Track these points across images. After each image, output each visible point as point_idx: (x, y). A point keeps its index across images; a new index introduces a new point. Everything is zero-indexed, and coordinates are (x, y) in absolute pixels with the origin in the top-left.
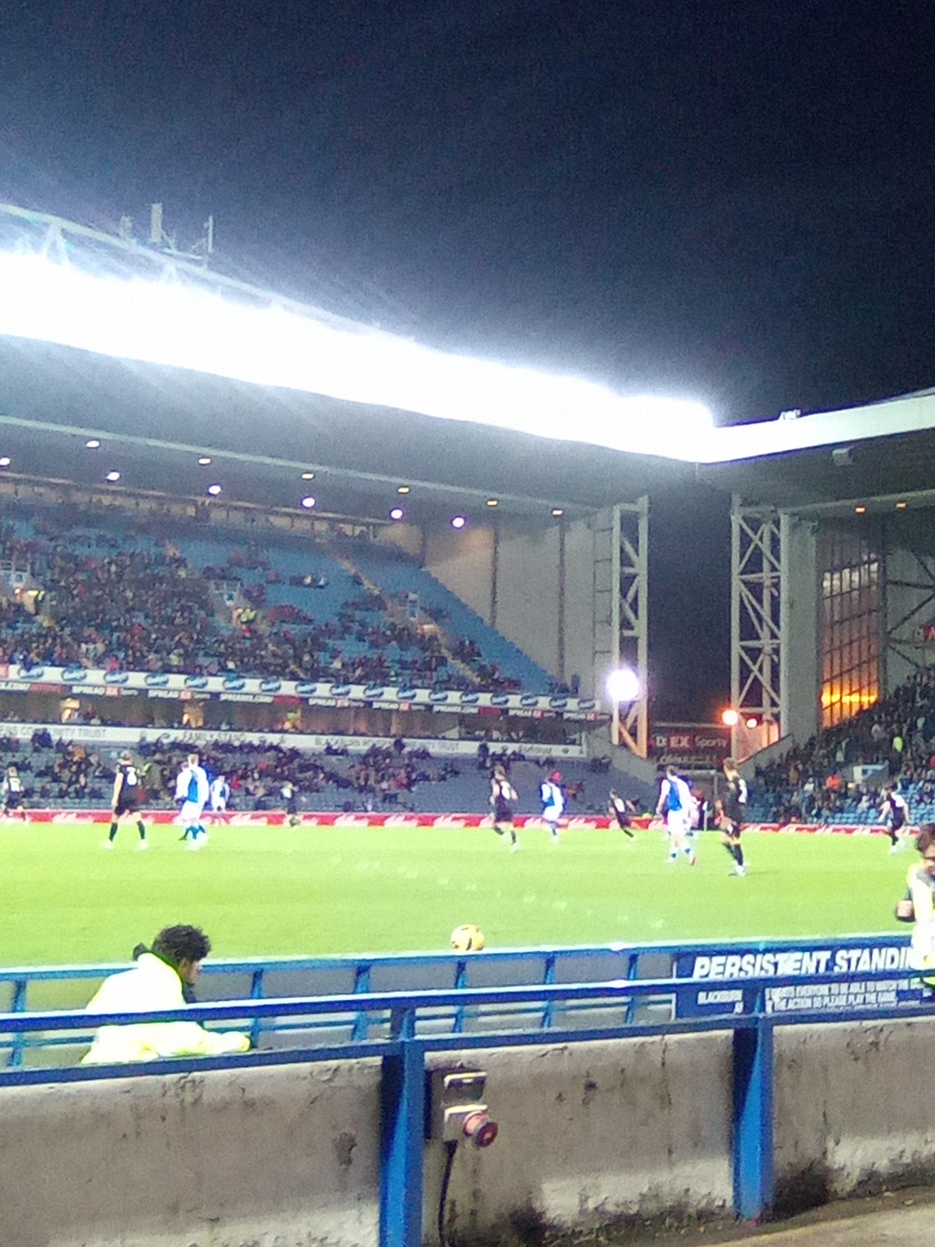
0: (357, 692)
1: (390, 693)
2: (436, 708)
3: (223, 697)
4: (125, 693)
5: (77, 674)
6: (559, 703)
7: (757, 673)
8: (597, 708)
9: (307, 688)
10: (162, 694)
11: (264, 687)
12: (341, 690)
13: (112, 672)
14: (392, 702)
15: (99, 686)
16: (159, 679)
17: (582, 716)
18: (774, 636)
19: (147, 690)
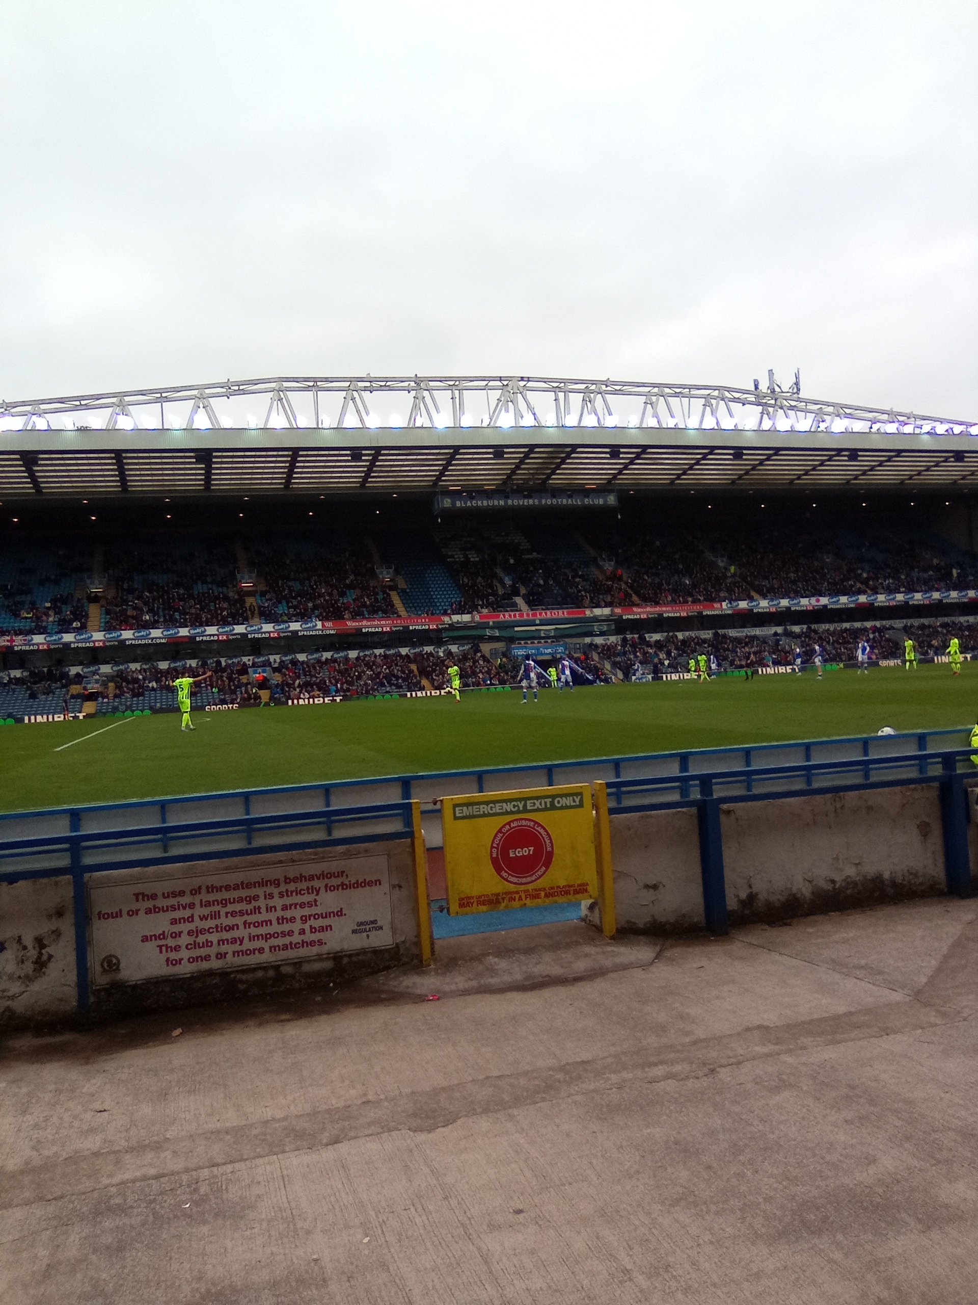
0: (900, 597)
1: (918, 596)
2: (944, 601)
3: (829, 607)
4: (779, 610)
5: (754, 603)
9: (872, 598)
10: (797, 608)
11: (850, 599)
12: (891, 597)
13: (772, 600)
14: (918, 600)
15: (766, 608)
16: (795, 601)
19: (790, 608)
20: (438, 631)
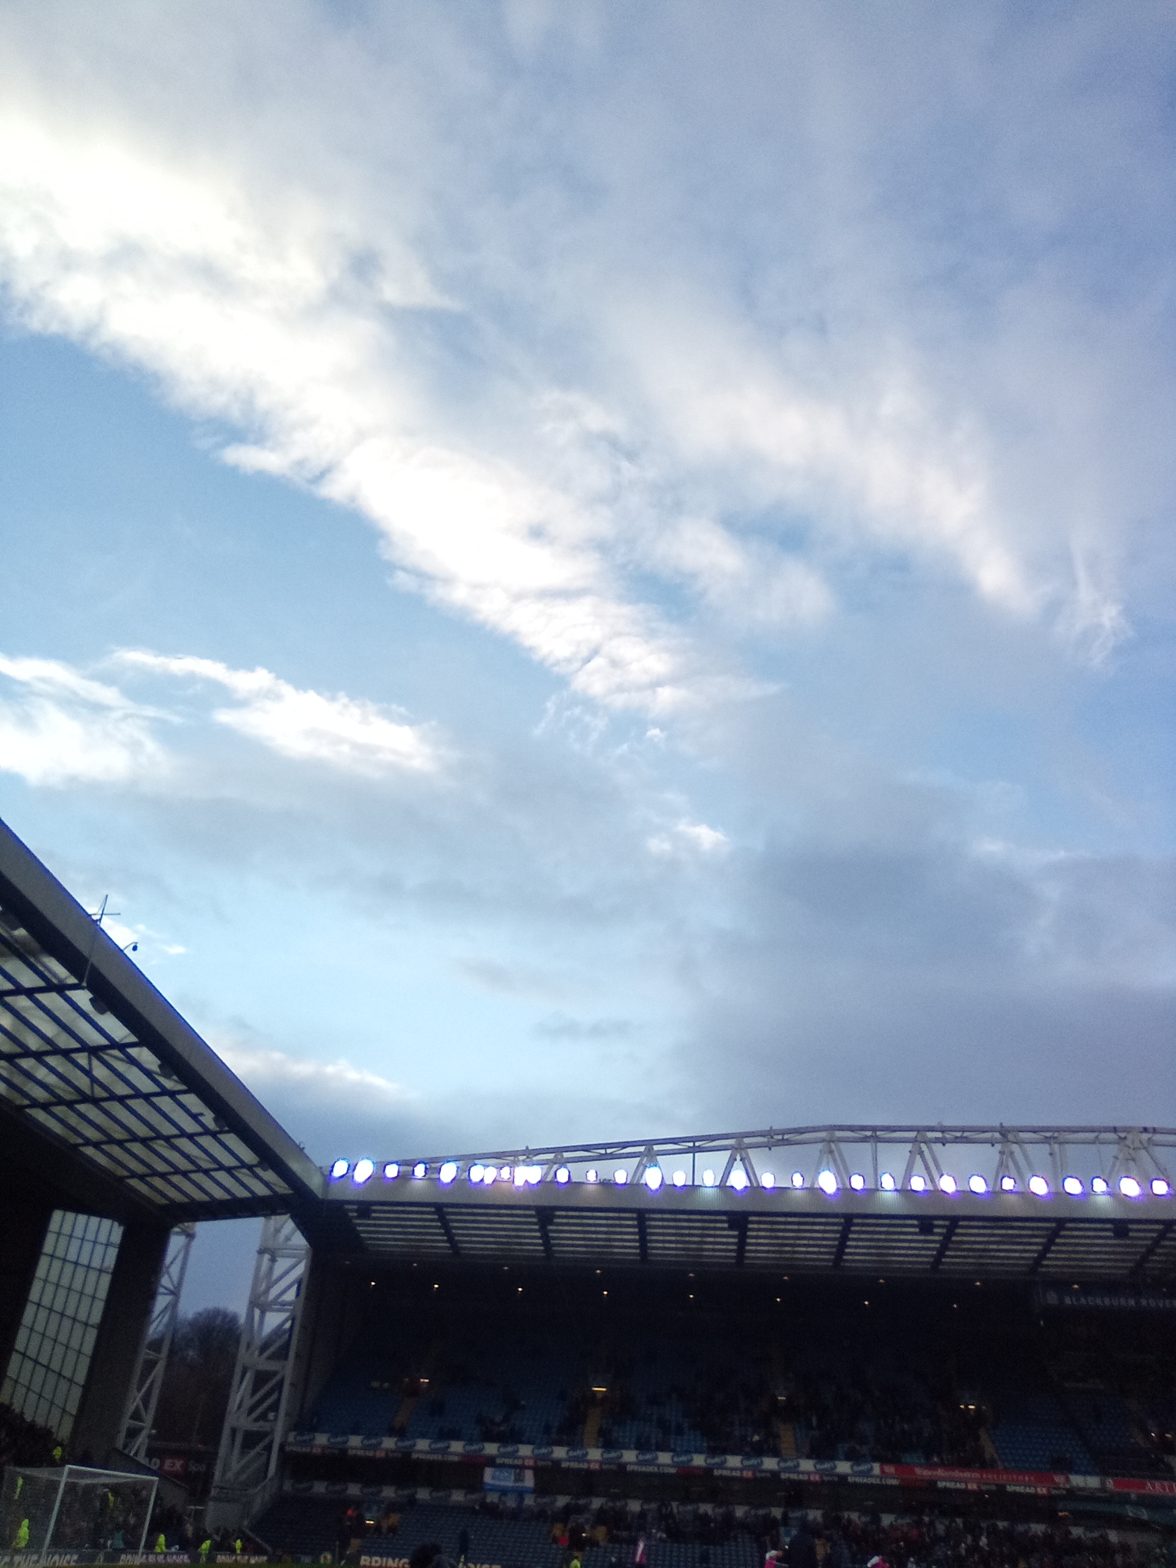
20: (1051, 1498)
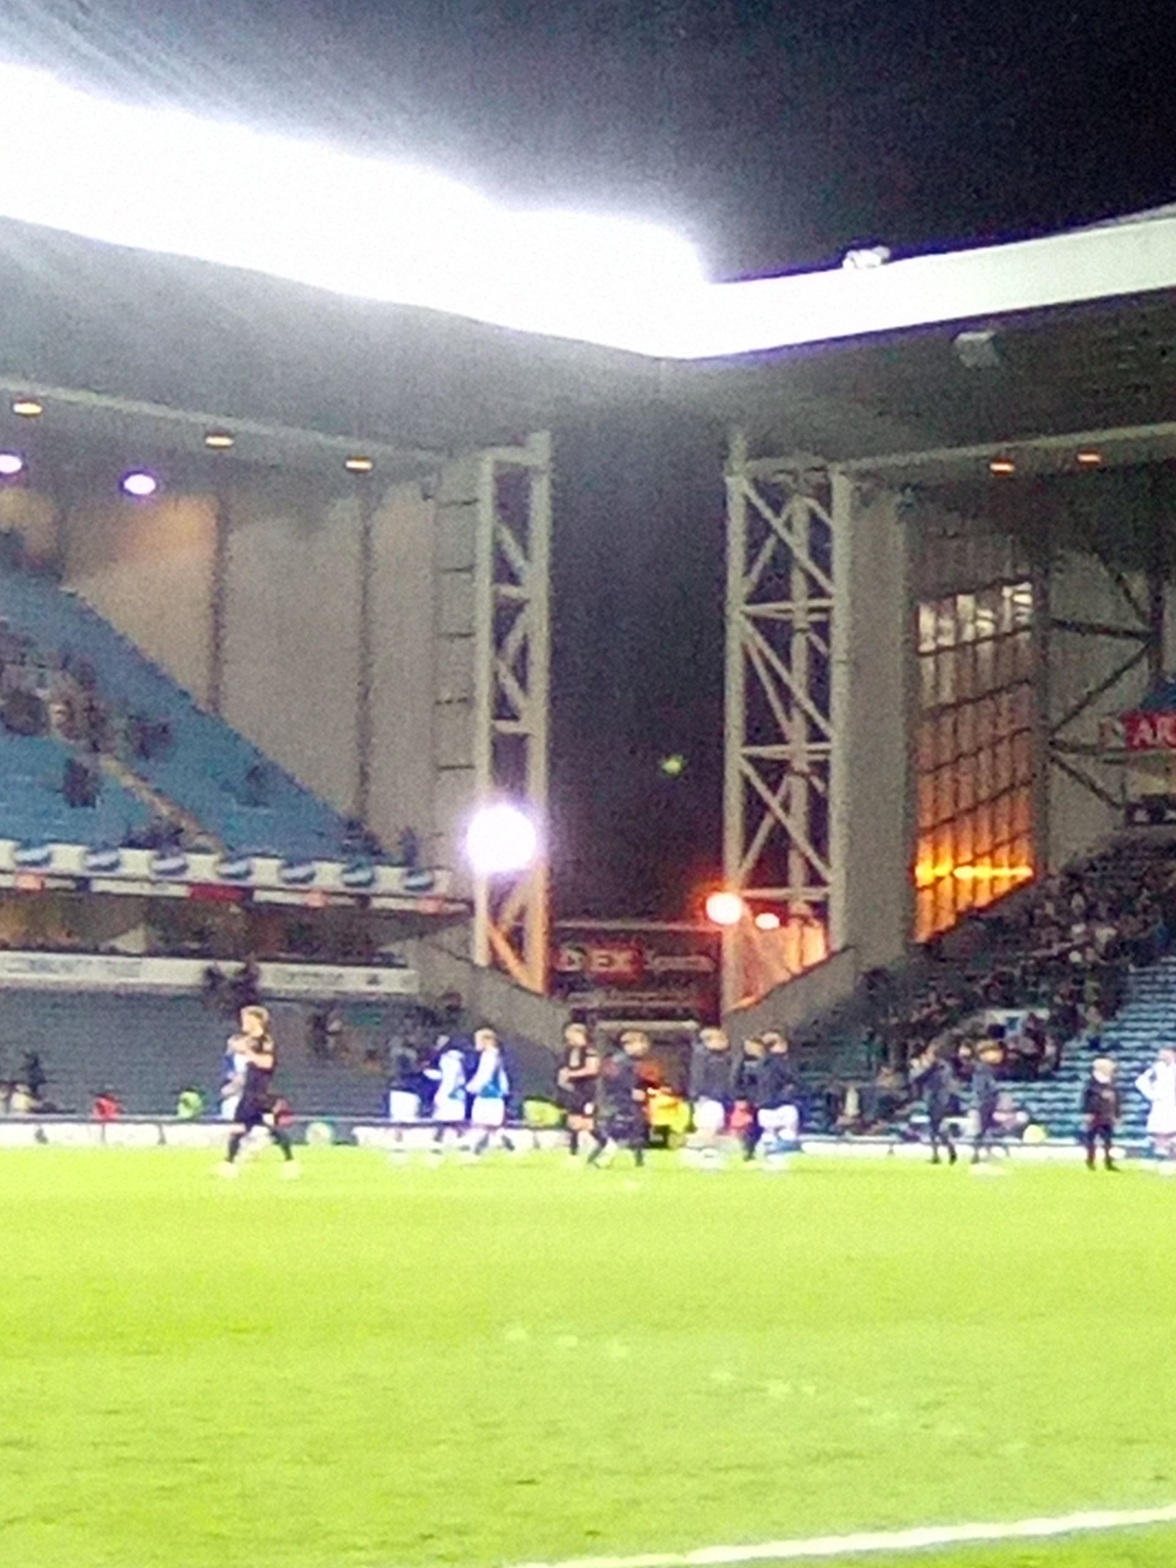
2: (99, 886)
6: (361, 876)
7: (780, 813)
8: (441, 888)
14: (1, 871)
17: (408, 905)
18: (817, 735)
